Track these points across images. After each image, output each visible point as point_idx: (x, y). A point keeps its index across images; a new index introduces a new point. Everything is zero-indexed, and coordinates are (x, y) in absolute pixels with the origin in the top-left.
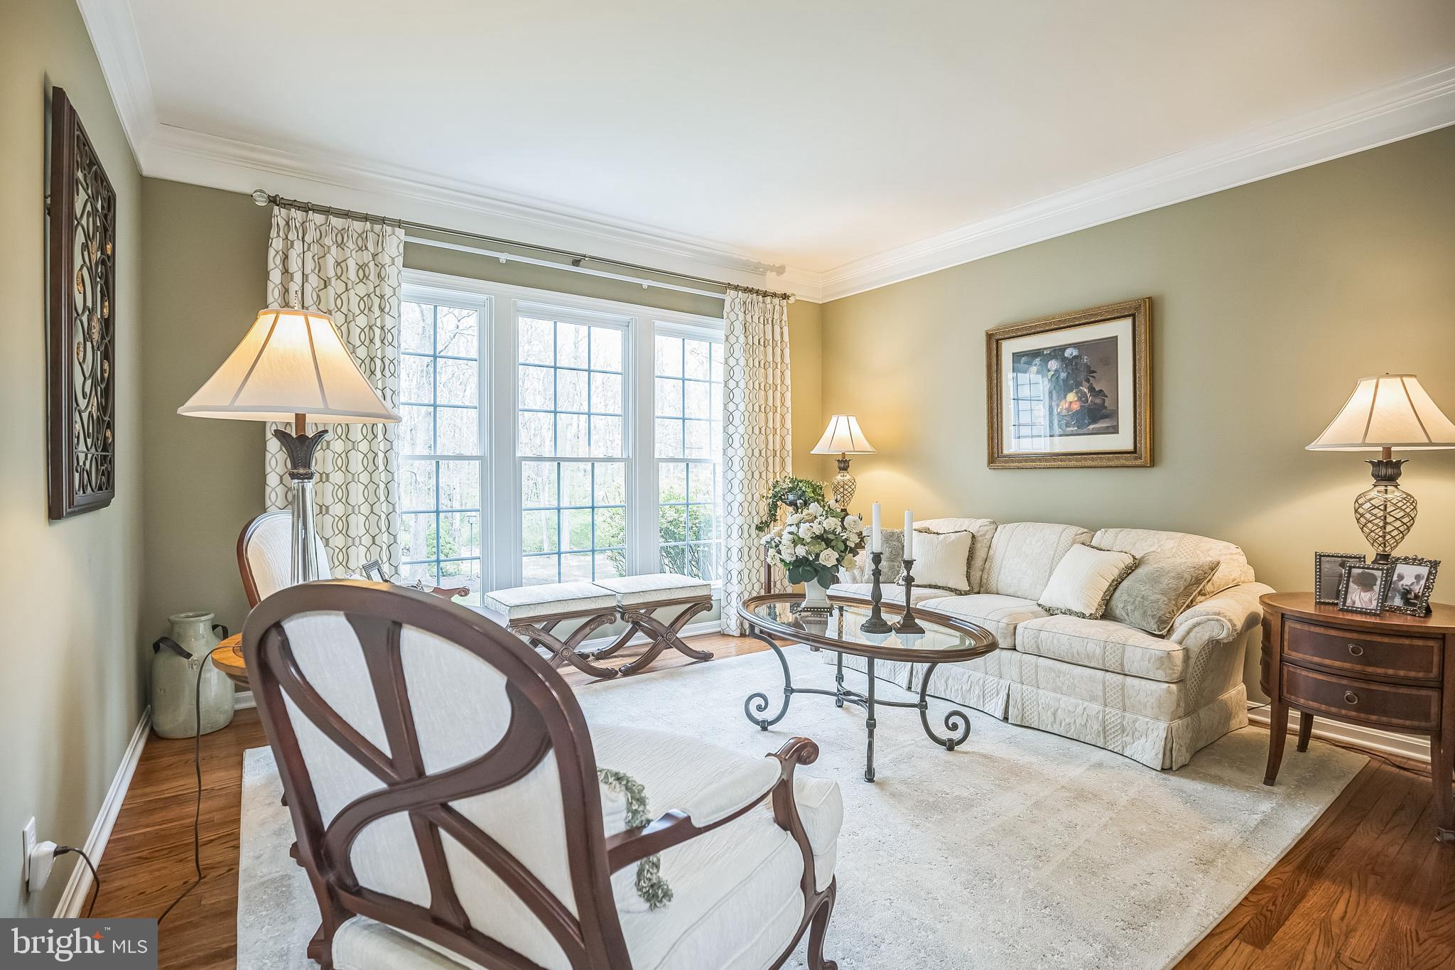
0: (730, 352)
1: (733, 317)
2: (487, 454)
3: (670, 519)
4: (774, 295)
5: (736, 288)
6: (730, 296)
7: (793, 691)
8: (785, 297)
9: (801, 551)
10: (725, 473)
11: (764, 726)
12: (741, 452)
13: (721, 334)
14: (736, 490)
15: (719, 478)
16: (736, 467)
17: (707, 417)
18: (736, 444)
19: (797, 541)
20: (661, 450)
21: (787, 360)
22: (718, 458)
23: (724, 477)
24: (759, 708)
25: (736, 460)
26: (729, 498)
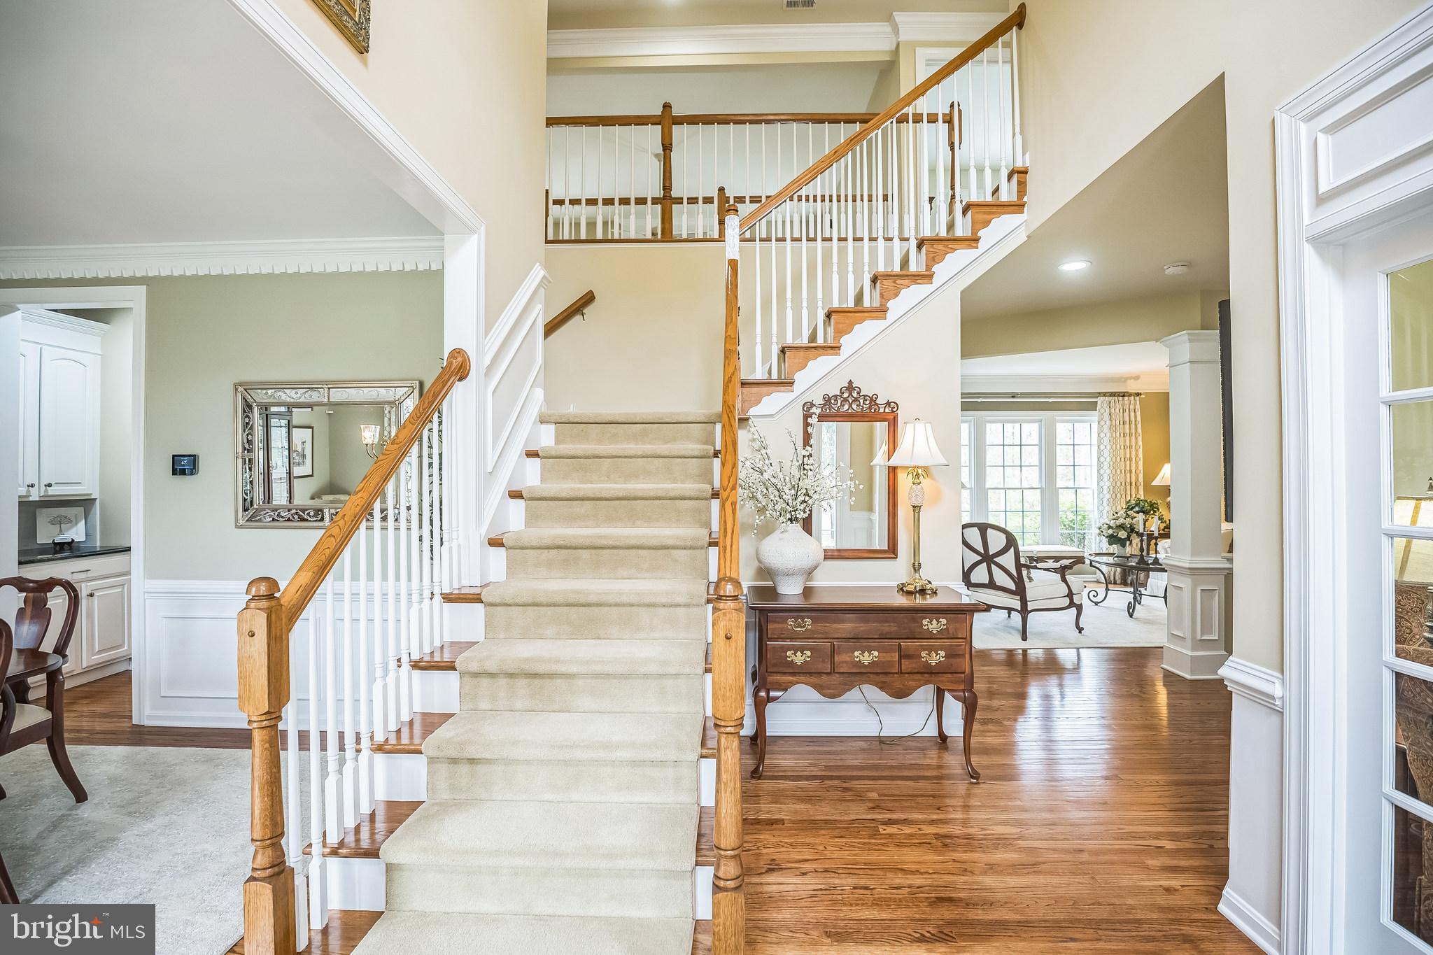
0: (1100, 430)
1: (1102, 411)
2: (973, 486)
3: (1071, 519)
4: (1130, 395)
5: (1104, 394)
6: (1100, 400)
7: (1109, 590)
8: (1138, 394)
9: (1110, 531)
10: (1099, 494)
11: (1096, 603)
12: (1108, 484)
13: (1096, 419)
14: (1105, 504)
15: (1096, 495)
16: (1105, 491)
17: (1089, 464)
18: (1105, 479)
19: (1110, 527)
20: (1060, 483)
21: (1140, 430)
22: (1095, 486)
23: (1098, 497)
24: (1094, 596)
25: (1105, 488)
26: (1101, 508)
